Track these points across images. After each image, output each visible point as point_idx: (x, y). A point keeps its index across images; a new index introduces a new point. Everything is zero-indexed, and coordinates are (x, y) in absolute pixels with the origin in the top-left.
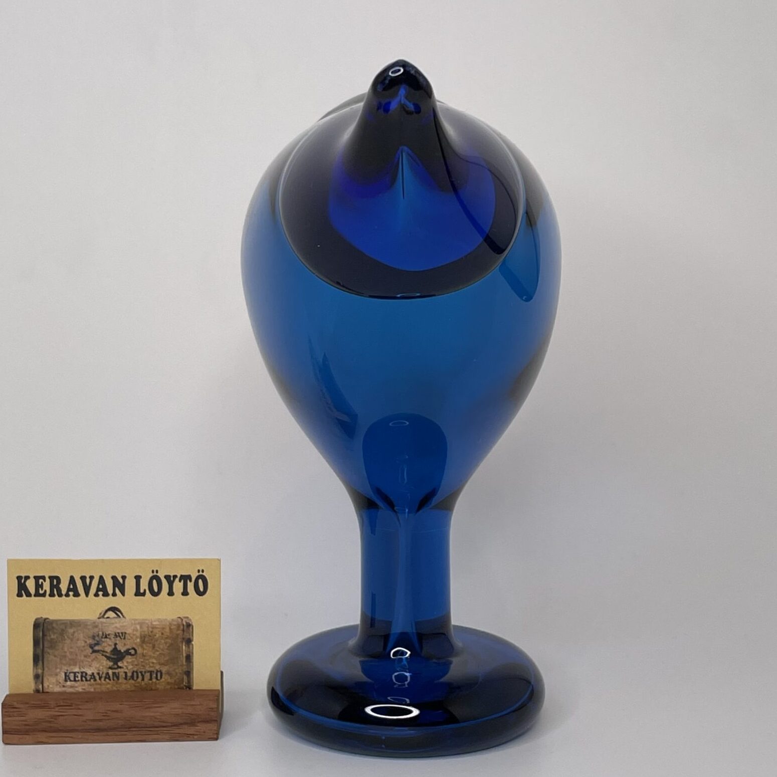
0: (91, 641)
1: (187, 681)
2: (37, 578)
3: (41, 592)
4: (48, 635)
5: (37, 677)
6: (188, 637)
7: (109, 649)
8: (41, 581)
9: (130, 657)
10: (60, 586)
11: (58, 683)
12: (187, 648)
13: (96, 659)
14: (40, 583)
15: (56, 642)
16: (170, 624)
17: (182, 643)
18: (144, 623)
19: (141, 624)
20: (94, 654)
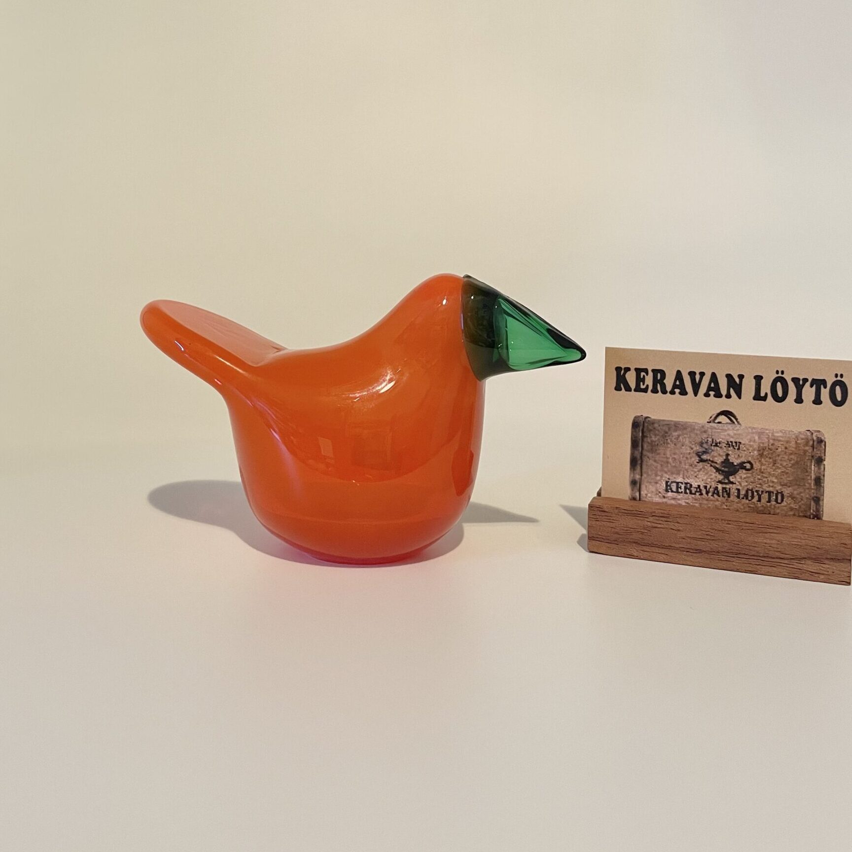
0: (698, 448)
1: (815, 509)
2: (638, 371)
3: (642, 387)
4: (648, 436)
5: (634, 483)
6: (819, 455)
7: (719, 460)
8: (643, 374)
9: (744, 471)
10: (664, 381)
11: (658, 493)
12: (816, 469)
13: (703, 470)
14: (642, 377)
15: (658, 444)
16: (796, 437)
17: (811, 462)
18: (764, 432)
19: (760, 434)
20: (701, 464)
